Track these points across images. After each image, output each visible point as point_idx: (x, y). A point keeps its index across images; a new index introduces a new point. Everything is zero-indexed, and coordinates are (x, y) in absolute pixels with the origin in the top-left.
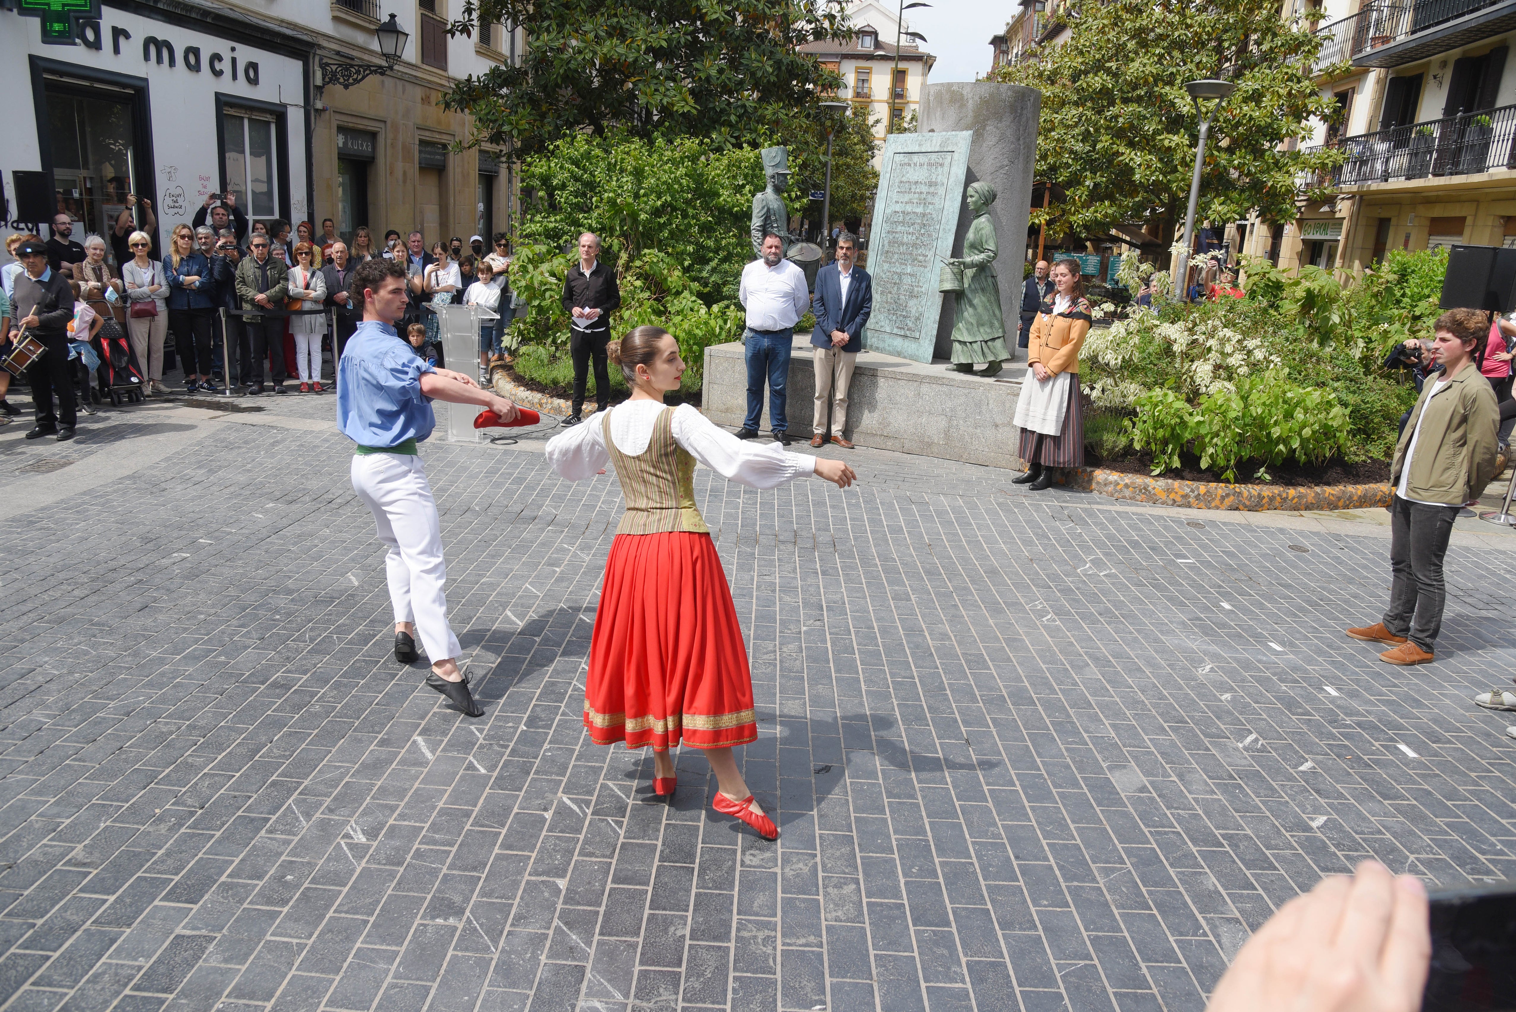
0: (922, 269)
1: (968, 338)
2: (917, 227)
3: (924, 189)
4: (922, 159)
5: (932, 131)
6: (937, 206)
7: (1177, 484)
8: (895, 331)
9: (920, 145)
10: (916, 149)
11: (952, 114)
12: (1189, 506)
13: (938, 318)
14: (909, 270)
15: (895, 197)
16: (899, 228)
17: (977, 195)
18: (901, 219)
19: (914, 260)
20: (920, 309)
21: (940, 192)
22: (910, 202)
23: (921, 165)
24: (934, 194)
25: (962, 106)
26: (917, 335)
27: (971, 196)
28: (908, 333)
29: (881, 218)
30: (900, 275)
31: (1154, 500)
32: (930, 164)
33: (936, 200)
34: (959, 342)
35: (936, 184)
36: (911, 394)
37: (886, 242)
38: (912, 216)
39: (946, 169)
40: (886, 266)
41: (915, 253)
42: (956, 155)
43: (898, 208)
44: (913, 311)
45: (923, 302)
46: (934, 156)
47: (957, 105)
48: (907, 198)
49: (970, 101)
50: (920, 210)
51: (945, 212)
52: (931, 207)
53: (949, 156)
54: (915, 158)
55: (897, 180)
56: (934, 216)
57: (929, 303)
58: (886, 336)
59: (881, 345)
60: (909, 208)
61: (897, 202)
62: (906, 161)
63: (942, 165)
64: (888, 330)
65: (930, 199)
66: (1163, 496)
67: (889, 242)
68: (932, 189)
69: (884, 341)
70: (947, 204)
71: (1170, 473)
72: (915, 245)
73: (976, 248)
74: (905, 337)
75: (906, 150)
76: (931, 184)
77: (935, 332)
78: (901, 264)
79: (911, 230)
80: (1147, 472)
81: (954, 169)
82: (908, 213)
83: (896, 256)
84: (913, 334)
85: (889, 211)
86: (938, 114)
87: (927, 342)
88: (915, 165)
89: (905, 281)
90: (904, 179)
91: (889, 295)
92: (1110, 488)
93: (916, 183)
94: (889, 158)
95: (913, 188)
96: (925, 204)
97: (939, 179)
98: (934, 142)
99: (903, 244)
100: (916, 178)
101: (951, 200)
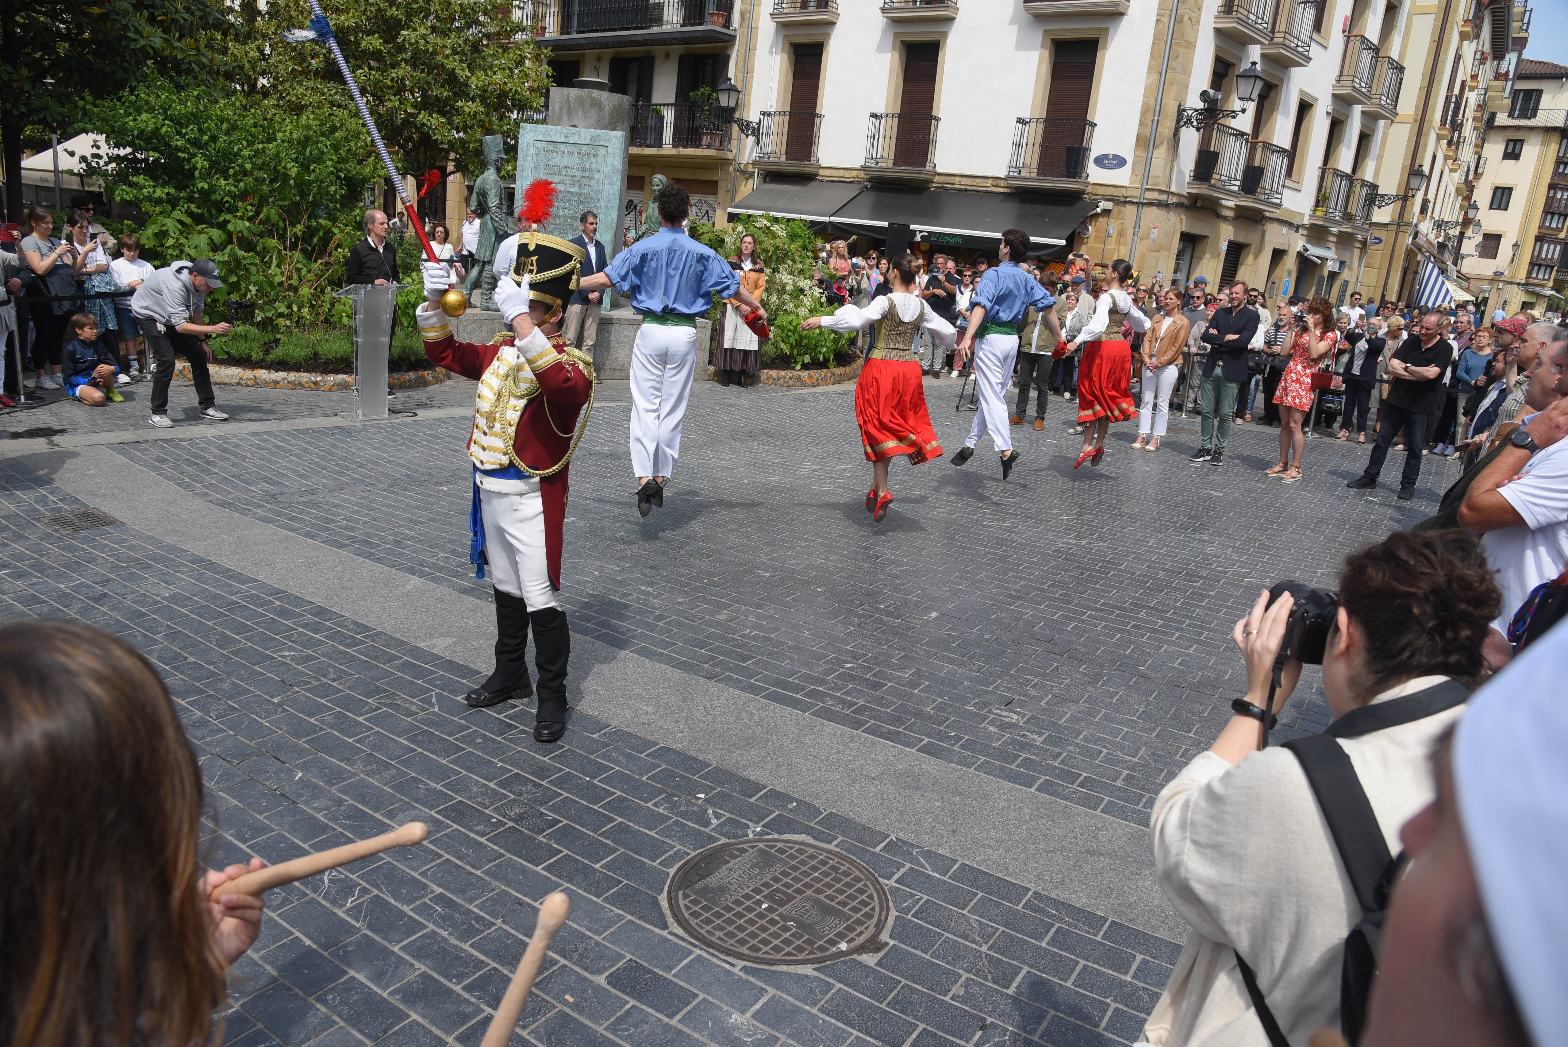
2: (574, 204)
3: (578, 174)
4: (570, 148)
5: (575, 126)
6: (595, 188)
7: (812, 372)
9: (565, 137)
10: (562, 139)
11: (593, 115)
12: (818, 385)
21: (596, 176)
22: (562, 183)
23: (570, 153)
24: (588, 178)
25: (601, 110)
31: (803, 384)
32: (580, 154)
33: (593, 183)
35: (591, 170)
38: (567, 194)
39: (600, 159)
42: (610, 150)
46: (584, 147)
48: (557, 179)
50: (575, 189)
52: (587, 188)
53: (602, 151)
54: (562, 147)
55: (542, 163)
56: (593, 195)
60: (561, 188)
62: (551, 148)
63: (595, 156)
65: (585, 181)
66: (808, 381)
68: (587, 174)
71: (805, 367)
75: (549, 139)
76: (584, 170)
79: (567, 205)
80: (794, 369)
81: (610, 160)
82: (561, 192)
86: (580, 113)
88: (563, 152)
90: (550, 163)
93: (567, 167)
94: (528, 144)
95: (564, 172)
96: (580, 185)
97: (594, 166)
98: (583, 136)
99: (559, 217)
100: (565, 163)
101: (612, 184)
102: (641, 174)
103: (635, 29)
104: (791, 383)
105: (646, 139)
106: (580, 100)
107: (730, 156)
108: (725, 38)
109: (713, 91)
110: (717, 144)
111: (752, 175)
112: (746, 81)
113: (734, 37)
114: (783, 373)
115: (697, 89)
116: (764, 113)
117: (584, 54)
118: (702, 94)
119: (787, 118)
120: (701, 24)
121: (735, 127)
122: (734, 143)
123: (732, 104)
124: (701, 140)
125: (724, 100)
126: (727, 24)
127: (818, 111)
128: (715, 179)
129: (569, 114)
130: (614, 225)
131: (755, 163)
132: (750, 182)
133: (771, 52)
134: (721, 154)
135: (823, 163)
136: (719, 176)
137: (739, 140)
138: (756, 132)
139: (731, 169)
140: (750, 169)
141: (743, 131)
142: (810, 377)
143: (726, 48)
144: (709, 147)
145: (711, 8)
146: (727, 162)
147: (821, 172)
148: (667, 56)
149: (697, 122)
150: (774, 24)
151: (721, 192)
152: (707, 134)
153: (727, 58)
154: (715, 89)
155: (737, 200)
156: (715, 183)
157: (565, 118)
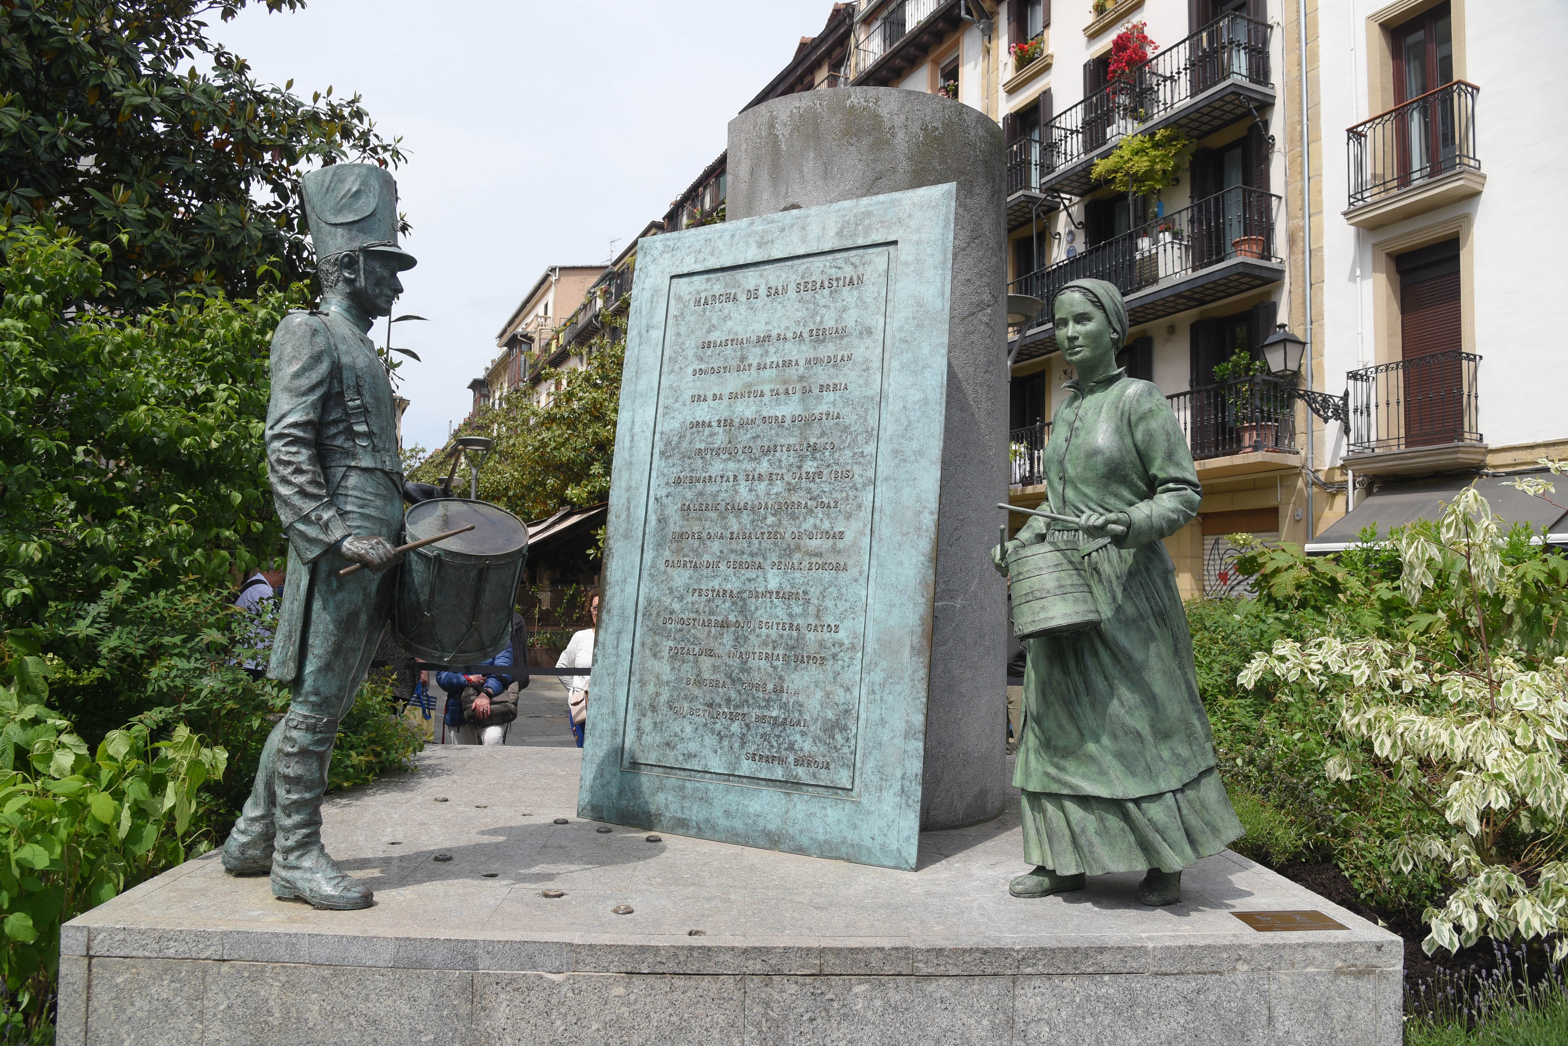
0: (827, 575)
2: (786, 457)
3: (797, 352)
4: (775, 276)
5: (795, 208)
6: (855, 392)
8: (746, 767)
9: (761, 245)
10: (753, 255)
11: (853, 162)
13: (919, 719)
14: (774, 580)
15: (690, 386)
16: (717, 467)
17: (1098, 315)
18: (720, 440)
19: (788, 552)
20: (840, 696)
21: (859, 352)
22: (750, 392)
23: (773, 293)
24: (834, 362)
25: (880, 142)
26: (843, 778)
27: (1081, 318)
28: (802, 773)
29: (643, 447)
30: (739, 599)
32: (806, 287)
33: (849, 375)
35: (841, 333)
37: (672, 510)
38: (762, 428)
39: (871, 290)
40: (681, 578)
41: (788, 528)
42: (904, 252)
43: (702, 412)
44: (813, 703)
45: (852, 674)
46: (818, 263)
47: (867, 141)
48: (733, 382)
49: (901, 135)
50: (790, 408)
51: (893, 406)
52: (830, 396)
53: (878, 258)
54: (750, 279)
55: (691, 343)
56: (850, 420)
57: (877, 676)
58: (714, 787)
59: (696, 813)
60: (745, 409)
61: (699, 399)
62: (718, 289)
63: (855, 283)
64: (716, 764)
65: (822, 375)
67: (685, 509)
68: (828, 350)
69: (705, 800)
70: (896, 382)
72: (784, 509)
73: (1124, 480)
74: (792, 785)
75: (713, 264)
76: (819, 336)
77: (916, 766)
78: (738, 566)
79: (764, 467)
81: (905, 287)
82: (745, 424)
83: (716, 546)
84: (824, 777)
85: (671, 425)
86: (810, 166)
87: (890, 798)
88: (752, 295)
89: (762, 615)
90: (714, 336)
91: (706, 663)
93: (763, 340)
94: (655, 292)
95: (754, 356)
96: (807, 391)
97: (850, 319)
98: (815, 228)
99: (738, 511)
100: (759, 328)
101: (916, 368)
106: (809, 127)
107: (1296, 460)
108: (1265, 274)
109: (1253, 359)
110: (1271, 443)
111: (1342, 487)
112: (1314, 319)
113: (1282, 272)
115: (1225, 359)
116: (1354, 376)
118: (1236, 365)
119: (1401, 371)
120: (1222, 260)
121: (1300, 405)
122: (1302, 436)
123: (1292, 366)
124: (1239, 440)
125: (1275, 361)
126: (1267, 253)
127: (1466, 348)
128: (1273, 503)
129: (776, 176)
130: (929, 520)
131: (1345, 466)
132: (1340, 500)
133: (1352, 278)
134: (1278, 458)
135: (1492, 441)
136: (1277, 498)
137: (1310, 432)
138: (1341, 413)
139: (1300, 483)
140: (1338, 476)
141: (1317, 412)
143: (1269, 293)
144: (1256, 448)
145: (1235, 233)
146: (1292, 471)
147: (1490, 459)
148: (1172, 330)
149: (1230, 417)
150: (1352, 230)
151: (1287, 520)
152: (1251, 428)
153: (1272, 304)
154: (1257, 352)
155: (1321, 530)
156: (1273, 511)
157: (765, 193)
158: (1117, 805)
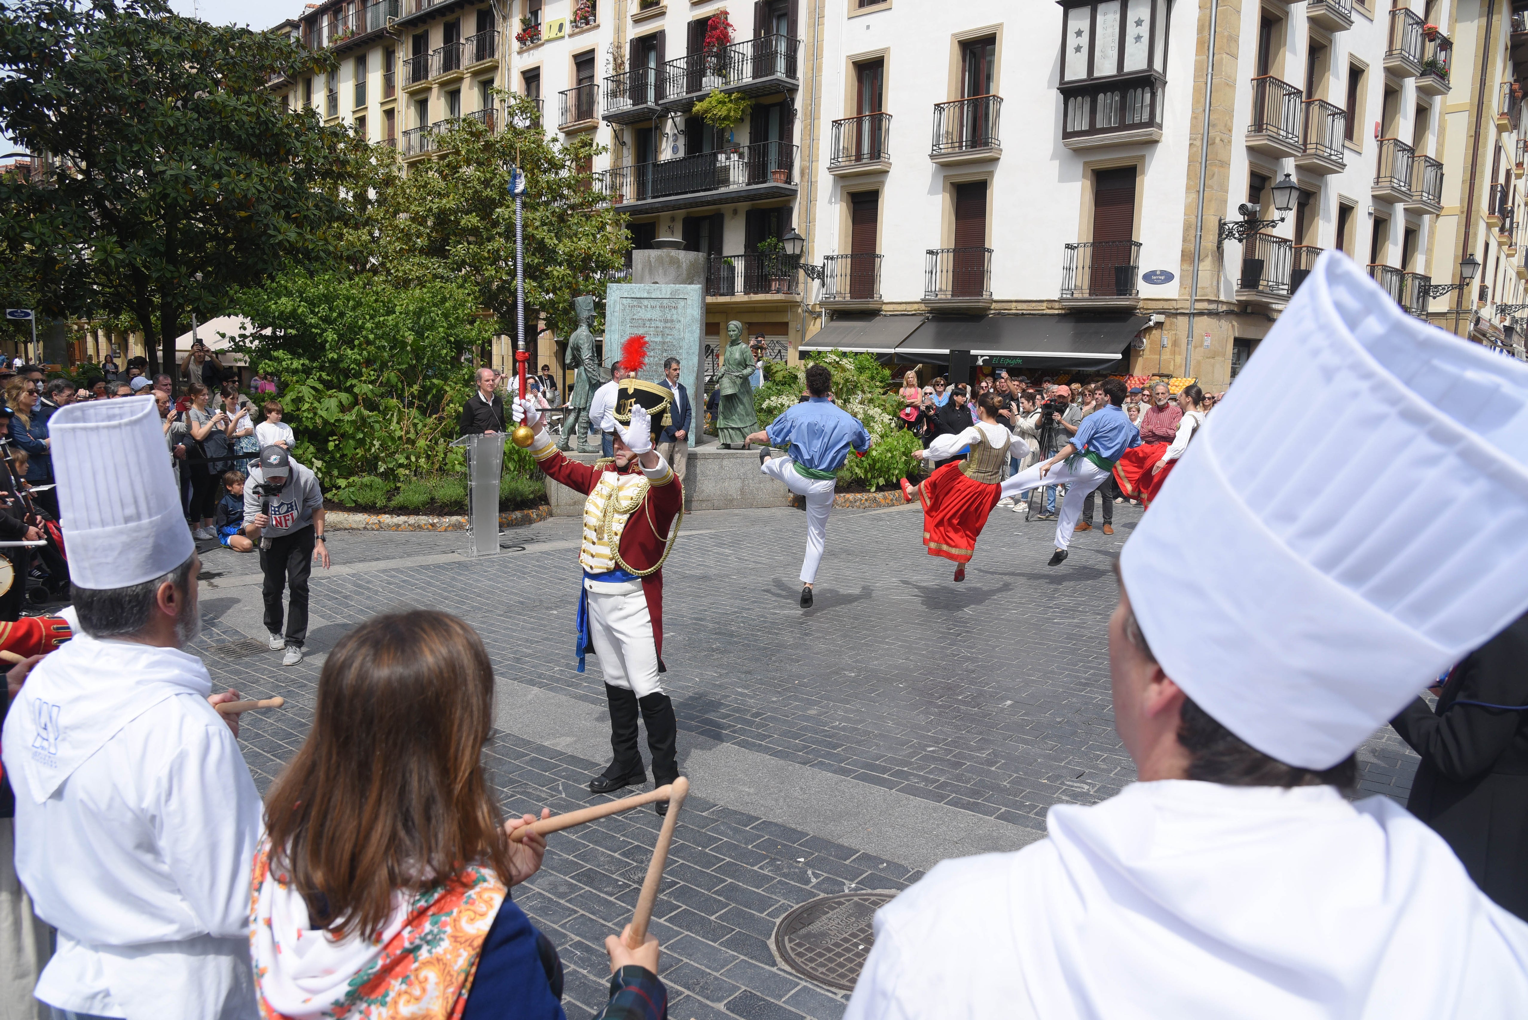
1: (740, 425)
2: (659, 352)
3: (661, 325)
4: (653, 303)
5: (656, 283)
6: (676, 336)
7: (886, 493)
9: (648, 293)
10: (646, 295)
11: (672, 272)
12: (893, 505)
15: (628, 330)
21: (677, 326)
23: (652, 307)
24: (670, 328)
25: (679, 267)
27: (733, 331)
31: (879, 505)
32: (662, 307)
33: (675, 332)
34: (733, 428)
35: (672, 321)
36: (717, 468)
39: (680, 310)
42: (689, 302)
46: (665, 301)
47: (676, 266)
48: (642, 331)
50: (658, 339)
52: (669, 337)
53: (682, 303)
54: (646, 302)
55: (628, 318)
56: (675, 343)
62: (636, 303)
63: (676, 308)
65: (667, 331)
66: (883, 502)
68: (668, 325)
71: (879, 489)
73: (741, 365)
75: (633, 296)
76: (666, 321)
79: (652, 353)
80: (869, 491)
81: (689, 311)
86: (660, 271)
88: (646, 307)
90: (635, 317)
92: (858, 504)
93: (651, 320)
94: (615, 301)
95: (648, 324)
96: (663, 335)
97: (675, 317)
98: (664, 291)
100: (649, 317)
101: (692, 332)
102: (716, 321)
103: (705, 190)
104: (867, 504)
105: (719, 289)
106: (660, 260)
107: (798, 298)
108: (788, 193)
109: (779, 241)
110: (786, 288)
111: (819, 315)
112: (808, 231)
113: (796, 191)
114: (859, 496)
115: (765, 240)
116: (827, 258)
117: (659, 217)
118: (769, 244)
119: (849, 260)
120: (765, 182)
121: (801, 272)
122: (801, 287)
123: (797, 252)
124: (770, 286)
125: (789, 249)
126: (789, 179)
127: (877, 252)
128: (786, 320)
129: (651, 272)
130: (696, 369)
131: (821, 304)
132: (818, 321)
133: (830, 202)
134: (789, 297)
135: (885, 299)
136: (788, 318)
137: (806, 283)
138: (821, 275)
139: (800, 310)
140: (818, 309)
141: (809, 275)
142: (885, 498)
143: (789, 201)
144: (778, 292)
145: (773, 167)
146: (796, 304)
147: (884, 307)
148: (735, 212)
149: (766, 270)
150: (832, 177)
151: (792, 332)
152: (775, 280)
153: (790, 211)
154: (780, 239)
155: (807, 339)
156: (786, 324)
157: (647, 277)
158: (739, 429)
